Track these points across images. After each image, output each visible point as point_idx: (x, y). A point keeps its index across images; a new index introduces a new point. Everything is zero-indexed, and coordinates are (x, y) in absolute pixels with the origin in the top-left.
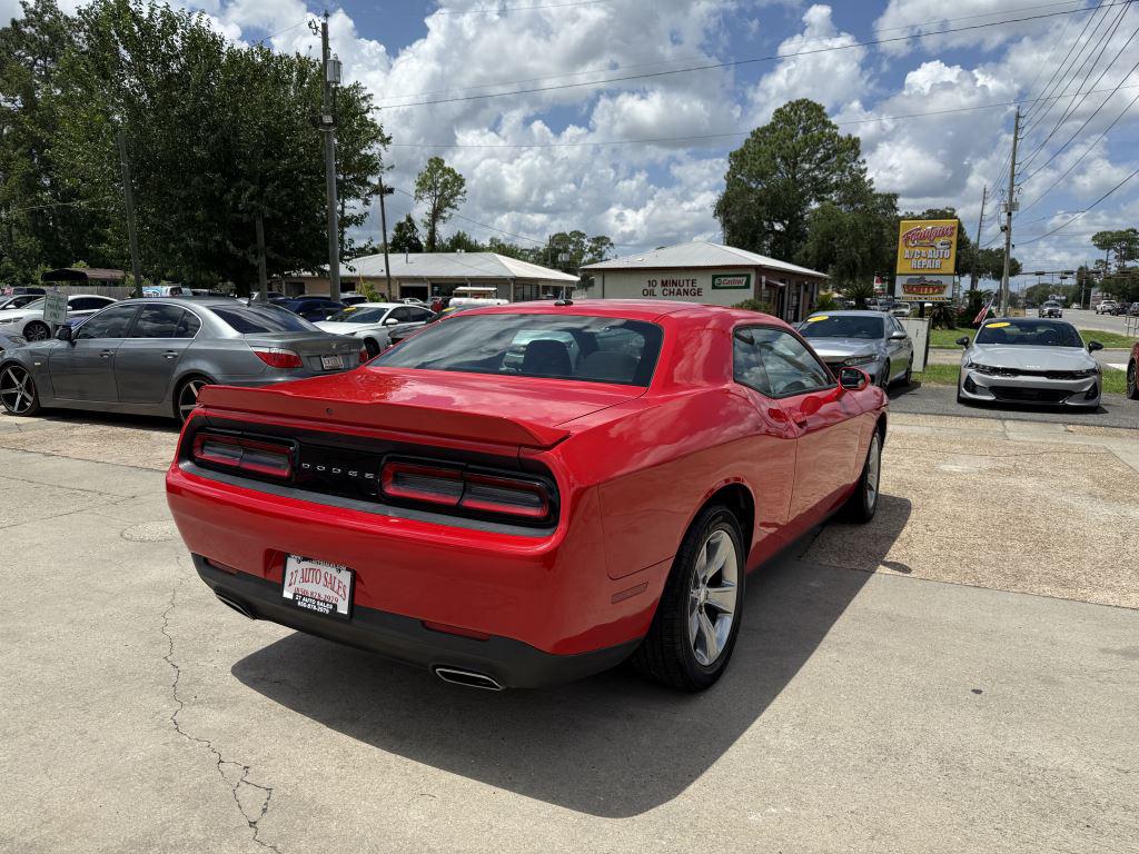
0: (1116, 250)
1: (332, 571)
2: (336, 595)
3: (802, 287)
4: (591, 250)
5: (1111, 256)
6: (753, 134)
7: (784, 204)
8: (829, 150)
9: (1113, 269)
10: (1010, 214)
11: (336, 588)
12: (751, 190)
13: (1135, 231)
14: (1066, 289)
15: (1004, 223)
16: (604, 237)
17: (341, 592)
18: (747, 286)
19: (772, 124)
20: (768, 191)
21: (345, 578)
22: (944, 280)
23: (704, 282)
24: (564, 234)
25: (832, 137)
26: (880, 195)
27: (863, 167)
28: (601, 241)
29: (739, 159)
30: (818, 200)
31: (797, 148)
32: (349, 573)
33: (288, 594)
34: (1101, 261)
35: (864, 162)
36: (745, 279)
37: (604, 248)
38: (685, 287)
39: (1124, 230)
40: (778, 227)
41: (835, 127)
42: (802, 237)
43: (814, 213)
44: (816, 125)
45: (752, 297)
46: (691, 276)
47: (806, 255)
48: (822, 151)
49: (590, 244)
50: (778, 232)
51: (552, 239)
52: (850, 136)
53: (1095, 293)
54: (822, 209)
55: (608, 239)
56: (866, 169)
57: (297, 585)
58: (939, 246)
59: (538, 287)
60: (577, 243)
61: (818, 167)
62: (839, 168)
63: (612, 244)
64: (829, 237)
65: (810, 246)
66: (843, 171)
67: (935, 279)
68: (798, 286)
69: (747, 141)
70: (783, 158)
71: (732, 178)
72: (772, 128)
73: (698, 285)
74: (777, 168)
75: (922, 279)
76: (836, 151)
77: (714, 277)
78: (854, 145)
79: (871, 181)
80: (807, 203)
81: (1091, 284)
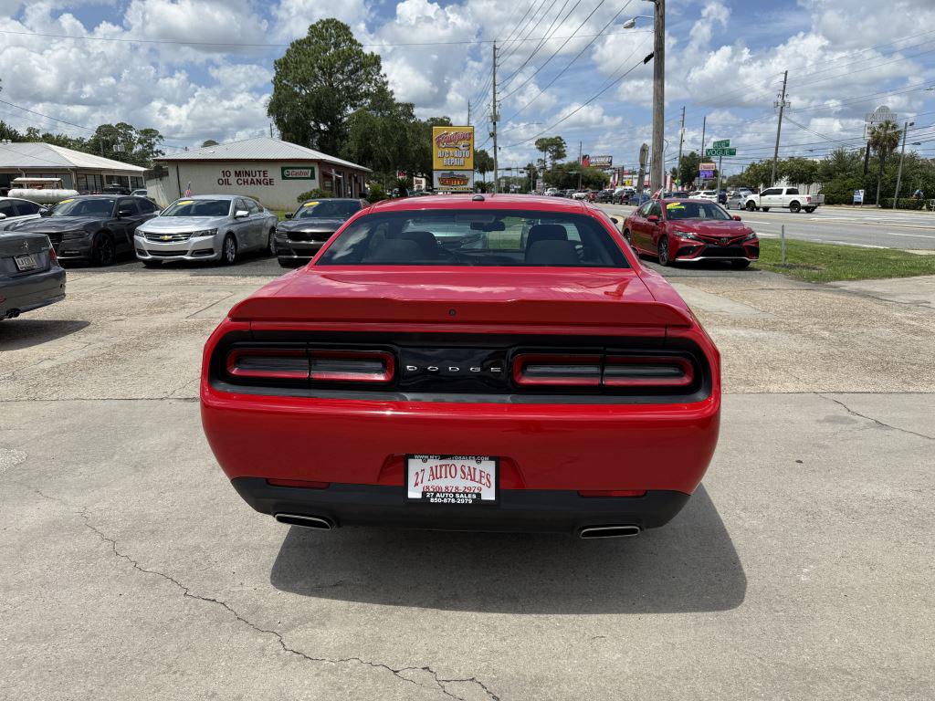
0: (550, 152)
1: (471, 463)
2: (478, 485)
3: (353, 179)
4: (140, 142)
5: (547, 156)
6: (292, 45)
7: (326, 107)
8: (357, 64)
9: (549, 165)
10: (495, 124)
11: (477, 478)
12: (297, 95)
13: (560, 138)
14: (521, 180)
15: (492, 131)
16: (152, 130)
17: (484, 481)
18: (312, 177)
19: (308, 38)
20: (311, 95)
21: (489, 467)
22: (468, 174)
23: (274, 173)
24: (110, 126)
25: (359, 53)
26: (398, 105)
27: (385, 80)
28: (149, 133)
29: (283, 67)
30: (354, 106)
31: (332, 61)
32: (493, 462)
33: (414, 493)
34: (541, 160)
35: (385, 75)
36: (310, 171)
37: (153, 140)
38: (257, 177)
39: (554, 137)
40: (322, 127)
41: (360, 45)
42: (345, 137)
43: (351, 117)
44: (344, 41)
45: (318, 187)
46: (262, 168)
47: (350, 152)
48: (352, 64)
49: (138, 136)
50: (324, 131)
51: (99, 130)
52: (372, 53)
53: (540, 183)
54: (358, 115)
55: (157, 132)
56: (387, 82)
57: (426, 483)
58: (461, 147)
59: (101, 176)
60: (125, 134)
61: (350, 78)
62: (367, 79)
63: (161, 137)
64: (366, 137)
65: (352, 145)
66: (370, 83)
67: (461, 173)
68: (350, 178)
69: (288, 51)
70: (321, 68)
71: (277, 83)
72: (308, 41)
73: (270, 175)
74: (316, 76)
75: (452, 173)
76: (362, 66)
77: (283, 169)
78: (375, 61)
79: (392, 93)
80: (344, 108)
81: (536, 177)
